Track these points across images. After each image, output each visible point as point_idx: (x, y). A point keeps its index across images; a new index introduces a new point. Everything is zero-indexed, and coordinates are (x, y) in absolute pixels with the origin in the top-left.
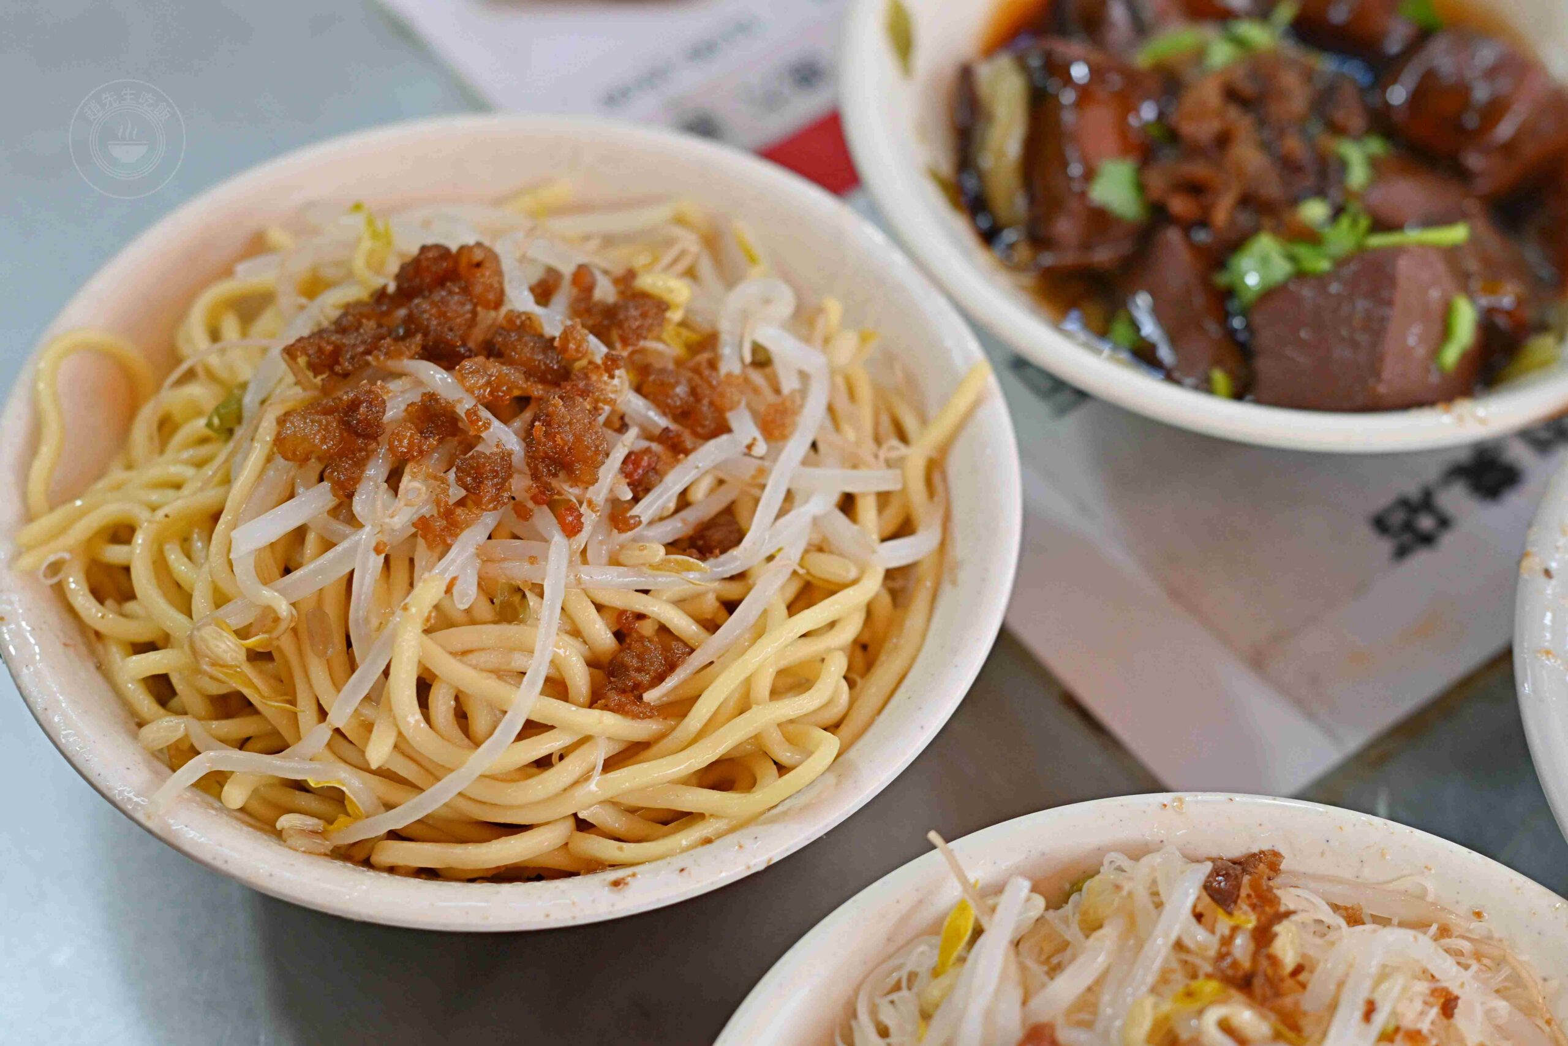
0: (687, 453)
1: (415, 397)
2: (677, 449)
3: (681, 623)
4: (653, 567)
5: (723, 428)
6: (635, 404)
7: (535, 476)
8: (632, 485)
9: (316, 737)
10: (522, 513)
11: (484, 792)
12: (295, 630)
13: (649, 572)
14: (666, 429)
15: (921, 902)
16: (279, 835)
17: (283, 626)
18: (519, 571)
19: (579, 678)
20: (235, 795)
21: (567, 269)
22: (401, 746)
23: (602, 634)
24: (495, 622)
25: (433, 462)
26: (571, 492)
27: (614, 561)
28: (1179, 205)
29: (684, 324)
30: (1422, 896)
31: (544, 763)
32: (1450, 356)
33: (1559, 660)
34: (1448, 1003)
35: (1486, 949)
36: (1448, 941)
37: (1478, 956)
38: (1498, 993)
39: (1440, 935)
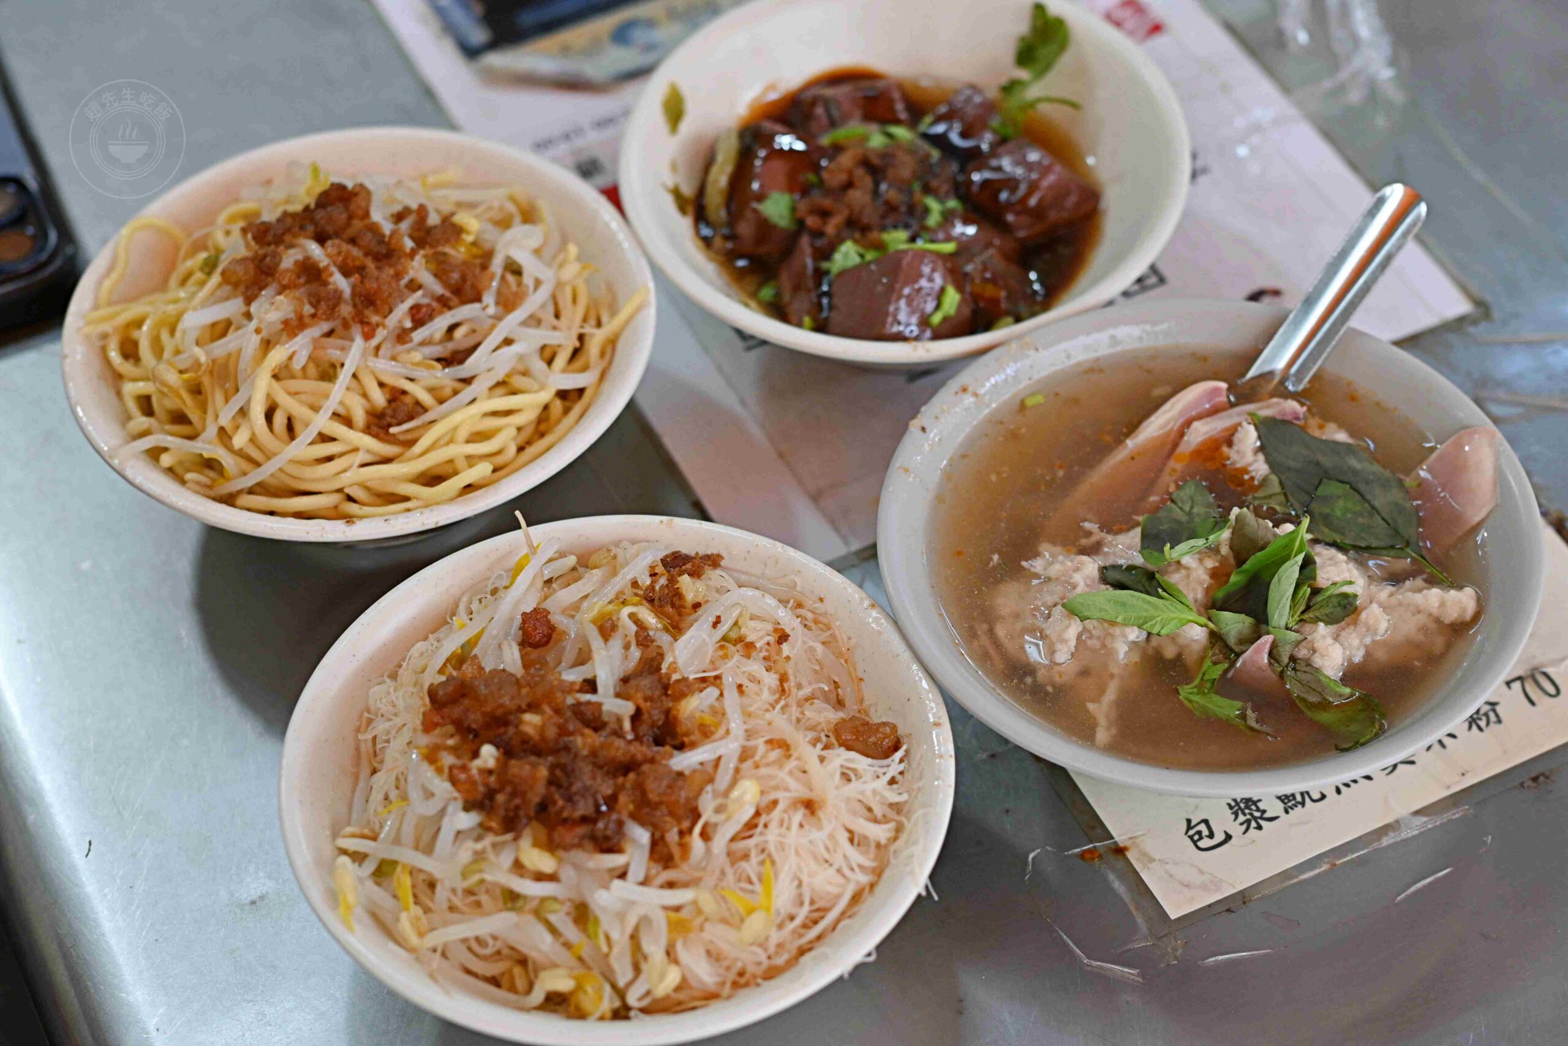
0: (450, 308)
1: (300, 257)
2: (445, 304)
3: (425, 398)
4: (413, 364)
5: (478, 299)
6: (426, 278)
7: (355, 306)
8: (413, 320)
9: (211, 431)
10: (346, 326)
11: (294, 470)
12: (211, 372)
13: (411, 367)
14: (442, 296)
15: (511, 552)
16: (183, 482)
17: (203, 368)
18: (334, 354)
19: (359, 416)
20: (166, 460)
21: (414, 206)
22: (253, 440)
23: (379, 398)
24: (317, 380)
25: (300, 292)
26: (375, 319)
27: (394, 358)
28: (811, 221)
29: (474, 244)
30: (795, 586)
31: (329, 459)
32: (936, 319)
33: (912, 475)
34: (783, 638)
35: (821, 619)
36: (800, 611)
37: (816, 622)
38: (823, 643)
39: (796, 608)
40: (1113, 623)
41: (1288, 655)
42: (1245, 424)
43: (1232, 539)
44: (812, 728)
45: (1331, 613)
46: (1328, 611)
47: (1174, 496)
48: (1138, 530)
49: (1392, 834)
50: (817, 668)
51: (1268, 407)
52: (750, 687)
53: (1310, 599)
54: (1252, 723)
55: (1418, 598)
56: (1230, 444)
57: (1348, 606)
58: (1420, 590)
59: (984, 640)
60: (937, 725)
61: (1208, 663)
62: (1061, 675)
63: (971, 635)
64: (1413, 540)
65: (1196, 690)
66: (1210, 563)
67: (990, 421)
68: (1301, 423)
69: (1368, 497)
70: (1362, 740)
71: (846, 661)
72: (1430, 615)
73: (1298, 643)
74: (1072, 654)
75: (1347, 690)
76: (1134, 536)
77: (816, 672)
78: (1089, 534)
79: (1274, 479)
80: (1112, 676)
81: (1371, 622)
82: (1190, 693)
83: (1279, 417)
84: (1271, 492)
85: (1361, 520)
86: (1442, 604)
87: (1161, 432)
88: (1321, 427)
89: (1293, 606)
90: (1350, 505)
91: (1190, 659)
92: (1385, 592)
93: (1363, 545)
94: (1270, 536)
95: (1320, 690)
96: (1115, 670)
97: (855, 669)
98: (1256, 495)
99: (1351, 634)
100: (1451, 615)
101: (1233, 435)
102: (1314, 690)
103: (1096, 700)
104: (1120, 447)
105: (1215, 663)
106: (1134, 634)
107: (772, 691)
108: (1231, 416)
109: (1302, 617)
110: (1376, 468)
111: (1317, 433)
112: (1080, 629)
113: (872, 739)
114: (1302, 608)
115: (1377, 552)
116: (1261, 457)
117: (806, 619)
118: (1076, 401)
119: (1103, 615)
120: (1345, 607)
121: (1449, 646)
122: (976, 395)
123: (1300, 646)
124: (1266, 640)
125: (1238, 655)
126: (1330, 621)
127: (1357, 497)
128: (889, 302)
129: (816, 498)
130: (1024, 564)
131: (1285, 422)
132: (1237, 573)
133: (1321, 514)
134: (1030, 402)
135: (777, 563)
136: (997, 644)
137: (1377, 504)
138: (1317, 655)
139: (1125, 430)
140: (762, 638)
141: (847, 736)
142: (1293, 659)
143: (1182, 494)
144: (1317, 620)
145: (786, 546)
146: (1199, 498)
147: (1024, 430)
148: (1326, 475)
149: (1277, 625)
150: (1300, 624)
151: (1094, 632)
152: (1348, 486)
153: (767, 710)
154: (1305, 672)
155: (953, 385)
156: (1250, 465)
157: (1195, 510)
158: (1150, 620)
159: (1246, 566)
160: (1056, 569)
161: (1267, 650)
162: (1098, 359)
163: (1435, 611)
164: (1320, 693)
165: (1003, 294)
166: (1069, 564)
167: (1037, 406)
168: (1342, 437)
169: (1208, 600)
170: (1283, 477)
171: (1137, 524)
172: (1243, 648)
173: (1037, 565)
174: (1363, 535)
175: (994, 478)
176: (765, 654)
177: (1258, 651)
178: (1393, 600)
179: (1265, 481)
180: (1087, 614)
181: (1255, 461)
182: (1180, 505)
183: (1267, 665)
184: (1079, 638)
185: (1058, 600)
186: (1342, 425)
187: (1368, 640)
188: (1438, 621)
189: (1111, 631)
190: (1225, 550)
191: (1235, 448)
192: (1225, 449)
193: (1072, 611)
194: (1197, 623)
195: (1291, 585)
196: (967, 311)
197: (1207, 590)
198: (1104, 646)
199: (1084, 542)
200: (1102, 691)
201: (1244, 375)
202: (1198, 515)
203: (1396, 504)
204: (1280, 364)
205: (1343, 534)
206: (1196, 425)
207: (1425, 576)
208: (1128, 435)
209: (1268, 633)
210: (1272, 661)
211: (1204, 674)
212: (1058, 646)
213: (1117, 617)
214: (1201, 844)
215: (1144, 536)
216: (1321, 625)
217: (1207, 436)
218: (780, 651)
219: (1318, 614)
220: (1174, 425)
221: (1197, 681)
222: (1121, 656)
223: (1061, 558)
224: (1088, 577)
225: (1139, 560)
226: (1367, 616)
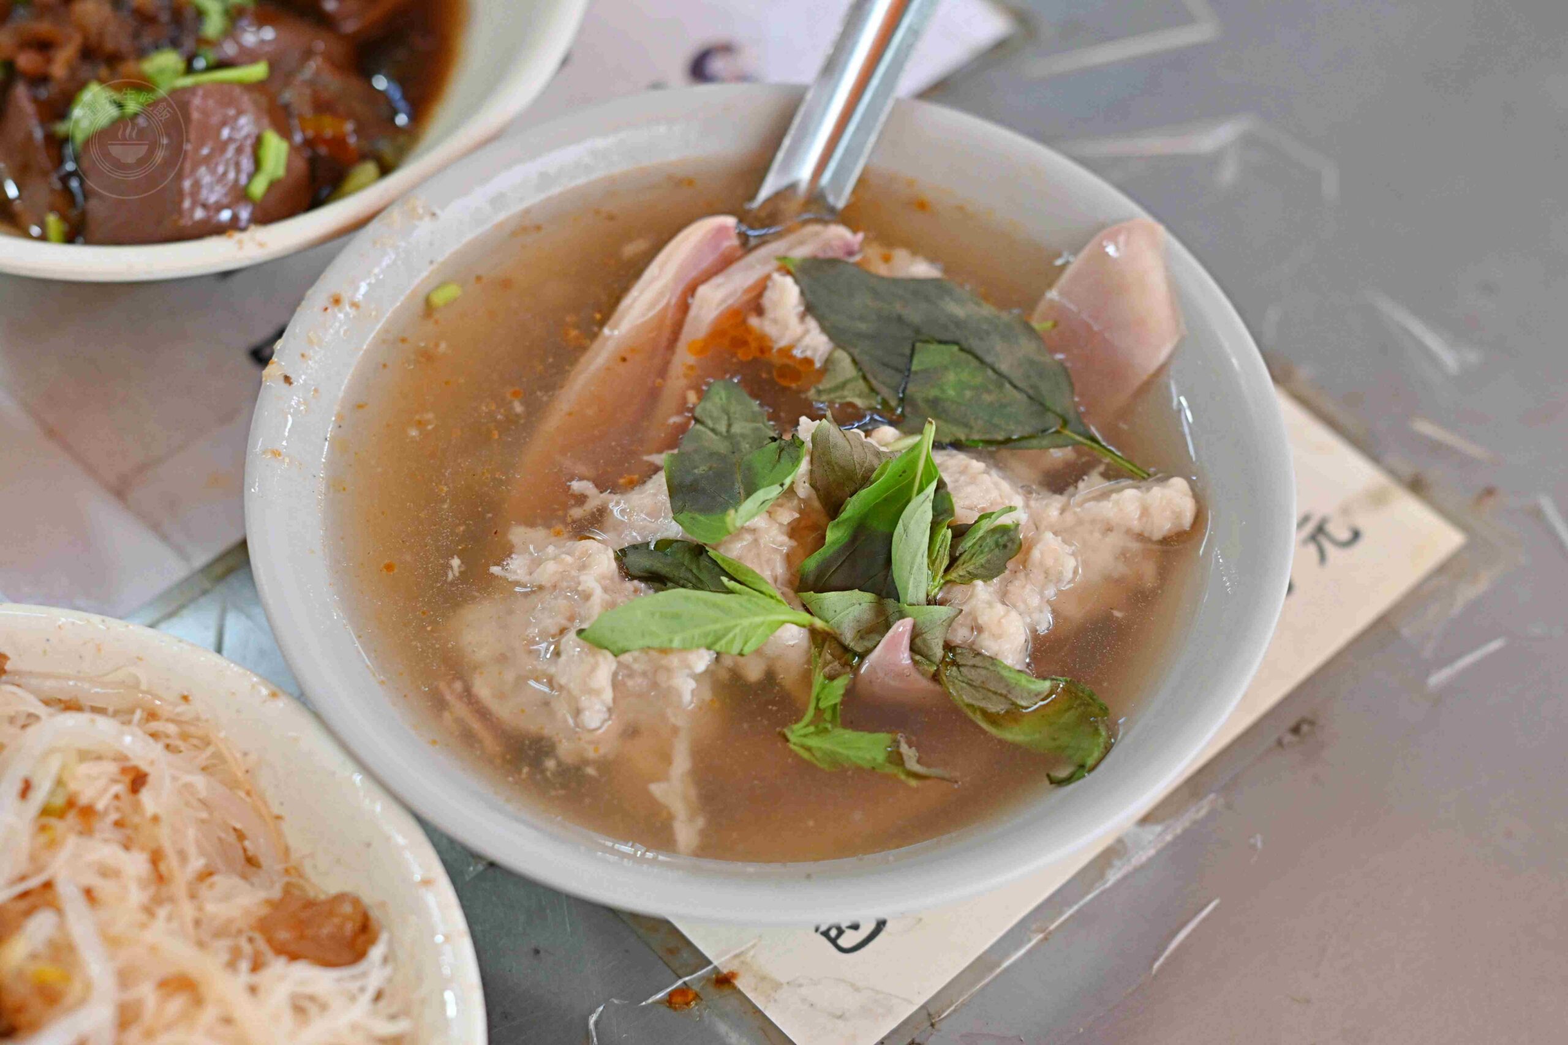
28: (25, 61)
30: (136, 685)
32: (259, 187)
33: (287, 460)
34: (137, 781)
35: (192, 730)
36: (154, 726)
37: (185, 736)
38: (204, 769)
39: (147, 721)
40: (664, 651)
41: (941, 644)
42: (776, 276)
43: (811, 472)
44: (220, 933)
45: (988, 561)
46: (982, 559)
47: (698, 412)
48: (661, 479)
49: (1117, 863)
50: (204, 815)
51: (801, 243)
52: (105, 887)
53: (953, 547)
54: (913, 765)
55: (1107, 509)
56: (760, 311)
57: (1009, 545)
58: (1104, 495)
59: (460, 709)
60: (427, 882)
61: (819, 679)
62: (595, 743)
63: (439, 704)
64: (1071, 416)
65: (812, 729)
66: (787, 516)
67: (384, 341)
68: (857, 258)
69: (989, 359)
70: (1090, 762)
71: (248, 793)
72: (1128, 531)
73: (950, 622)
74: (609, 710)
75: (1047, 685)
76: (656, 490)
77: (203, 821)
78: (581, 499)
79: (843, 359)
80: (675, 730)
81: (1050, 562)
82: (805, 736)
83: (821, 255)
84: (840, 379)
85: (987, 398)
86: (1145, 511)
87: (651, 314)
88: (887, 259)
89: (932, 562)
90: (965, 376)
91: (788, 677)
92: (1052, 507)
93: (1000, 437)
94: (870, 457)
95: (1004, 692)
96: (680, 721)
97: (265, 803)
98: (821, 387)
99: (1024, 587)
100: (1163, 525)
101: (760, 295)
102: (995, 693)
103: (663, 777)
104: (596, 345)
105: (831, 678)
106: (702, 661)
107: (143, 884)
108: (751, 267)
109: (948, 578)
110: (987, 310)
111: (882, 270)
112: (614, 666)
113: (325, 931)
114: (946, 562)
115: (1024, 443)
116: (812, 324)
117: (167, 736)
118: (506, 284)
119: (647, 642)
120: (1005, 546)
121: (1164, 573)
122: (355, 305)
123: (954, 624)
124: (902, 628)
125: (862, 656)
126: (989, 573)
127: (974, 363)
128: (180, 177)
129: (120, 491)
130: (495, 570)
131: (833, 262)
132: (834, 526)
133: (927, 401)
134: (440, 298)
135: (99, 650)
136: (483, 713)
137: (1004, 367)
138: (985, 635)
139: (598, 316)
140: (105, 790)
141: (283, 935)
142: (948, 647)
143: (709, 405)
144: (973, 576)
145: (107, 619)
146: (735, 408)
147: (443, 346)
148: (919, 337)
149: (914, 601)
150: (945, 589)
151: (636, 666)
152: (955, 348)
153: (143, 926)
154: (974, 666)
155: (318, 296)
156: (799, 339)
157: (736, 429)
158: (724, 635)
159: (844, 516)
160: (549, 571)
161: (906, 642)
162: (527, 212)
163: (1136, 525)
164: (1006, 697)
165: (349, 127)
166: (569, 559)
167: (450, 304)
168: (922, 269)
169: (792, 575)
170: (856, 352)
171: (657, 469)
172: (869, 644)
173: (517, 567)
174: (995, 420)
175: (414, 433)
176: (114, 816)
177: (894, 645)
178: (1069, 518)
179: (829, 361)
180: (621, 644)
181: (807, 332)
182: (710, 423)
183: (911, 666)
184: (615, 684)
185: (564, 622)
186: (916, 249)
187: (1051, 592)
188: (1140, 537)
189: (664, 662)
190: (803, 490)
191: (770, 314)
192: (754, 321)
193: (593, 641)
194: (793, 623)
195: (924, 535)
196: (300, 165)
197: (789, 558)
198: (655, 685)
199: (577, 513)
200: (666, 758)
201: (752, 197)
202: (743, 436)
203: (1032, 363)
204: (804, 172)
205: (966, 425)
206: (703, 290)
207: (1102, 468)
208: (602, 323)
209: (902, 615)
210: (918, 657)
211: (818, 700)
212: (584, 701)
213: (671, 641)
214: (843, 942)
215: (675, 490)
216: (979, 583)
217: (724, 306)
218: (137, 807)
219: (971, 568)
220: (670, 299)
221: (810, 713)
222: (687, 697)
223: (551, 549)
224: (604, 577)
225: (673, 530)
226: (1042, 553)
